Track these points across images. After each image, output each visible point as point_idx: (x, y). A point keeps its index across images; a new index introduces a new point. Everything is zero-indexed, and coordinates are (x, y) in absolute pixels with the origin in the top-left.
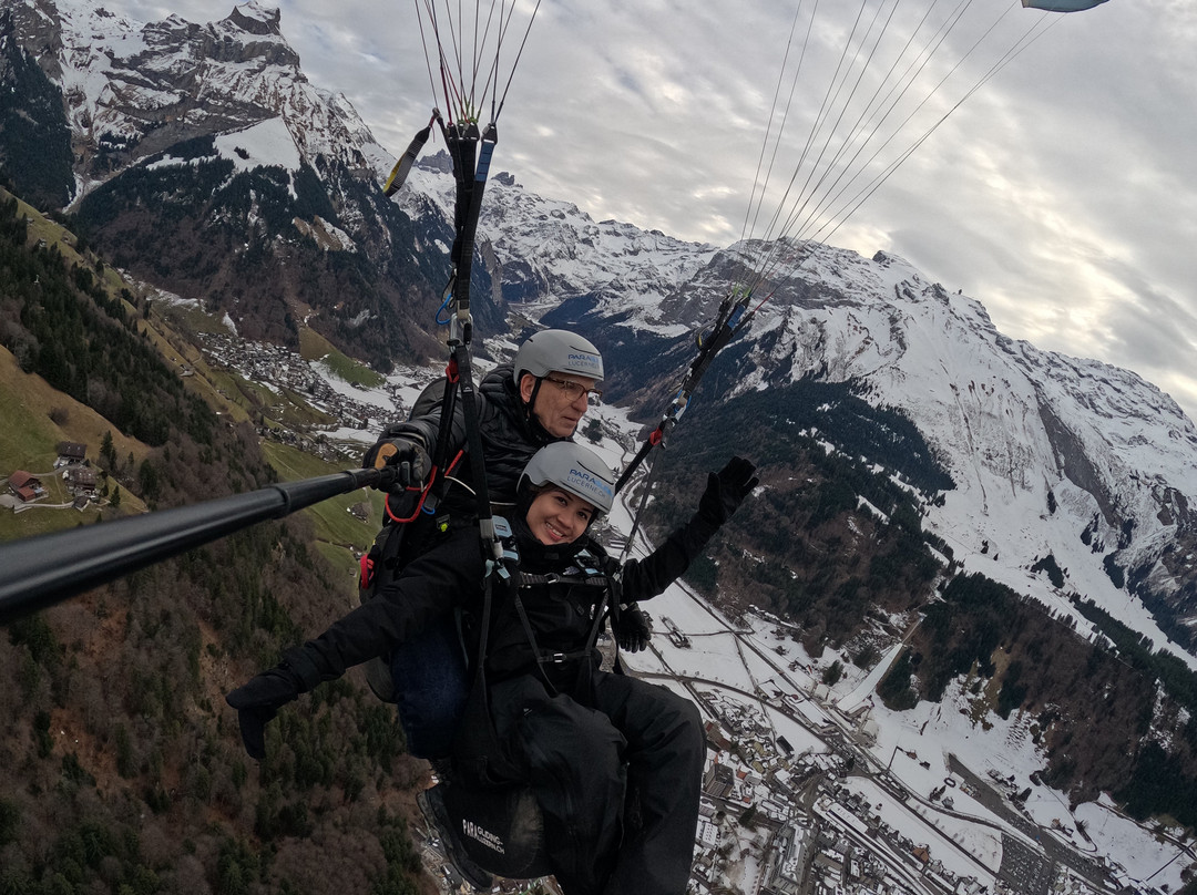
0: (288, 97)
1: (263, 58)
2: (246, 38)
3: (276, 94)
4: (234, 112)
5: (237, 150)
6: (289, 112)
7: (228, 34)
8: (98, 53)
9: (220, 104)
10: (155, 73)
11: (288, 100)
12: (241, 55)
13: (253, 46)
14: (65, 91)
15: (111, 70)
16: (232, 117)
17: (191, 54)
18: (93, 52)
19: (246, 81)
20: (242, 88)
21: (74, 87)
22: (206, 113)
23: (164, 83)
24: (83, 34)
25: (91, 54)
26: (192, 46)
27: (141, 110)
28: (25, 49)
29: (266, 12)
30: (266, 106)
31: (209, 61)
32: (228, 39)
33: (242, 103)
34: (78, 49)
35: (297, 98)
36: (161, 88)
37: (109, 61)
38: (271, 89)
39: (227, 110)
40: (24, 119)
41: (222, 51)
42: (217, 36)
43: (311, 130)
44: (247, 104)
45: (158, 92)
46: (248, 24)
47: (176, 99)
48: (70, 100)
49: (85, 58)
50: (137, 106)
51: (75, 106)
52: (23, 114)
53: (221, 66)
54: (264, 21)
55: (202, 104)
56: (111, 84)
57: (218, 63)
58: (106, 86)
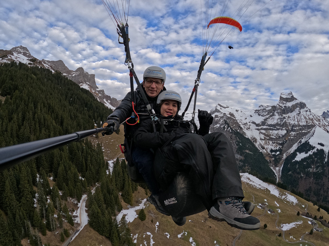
0: (313, 118)
1: (298, 109)
2: (289, 104)
3: (309, 119)
4: (303, 129)
5: (319, 144)
6: (317, 123)
7: (284, 105)
8: (250, 124)
9: (298, 128)
10: (274, 125)
11: (314, 119)
12: (291, 110)
13: (293, 106)
14: (250, 138)
15: (257, 128)
16: (303, 131)
17: (279, 115)
18: (249, 124)
19: (299, 118)
20: (300, 120)
21: (252, 137)
22: (295, 133)
23: (278, 127)
24: (242, 119)
25: (248, 125)
26: (278, 113)
27: (276, 138)
28: (235, 130)
29: (288, 94)
30: (311, 124)
31: (284, 115)
32: (285, 107)
33: (304, 126)
34: (244, 124)
35: (315, 117)
36: (278, 129)
37: (255, 125)
38: (307, 117)
39: (300, 129)
40: (249, 153)
41: (285, 111)
42: (282, 107)
43: (327, 126)
44: (306, 125)
45: (278, 131)
46: (287, 100)
47: (285, 132)
48: (253, 141)
49: (248, 126)
50: (275, 138)
51: (256, 143)
52: (247, 151)
53: (287, 115)
54: (290, 97)
55: (292, 130)
56: (260, 132)
57: (286, 115)
58: (259, 133)
